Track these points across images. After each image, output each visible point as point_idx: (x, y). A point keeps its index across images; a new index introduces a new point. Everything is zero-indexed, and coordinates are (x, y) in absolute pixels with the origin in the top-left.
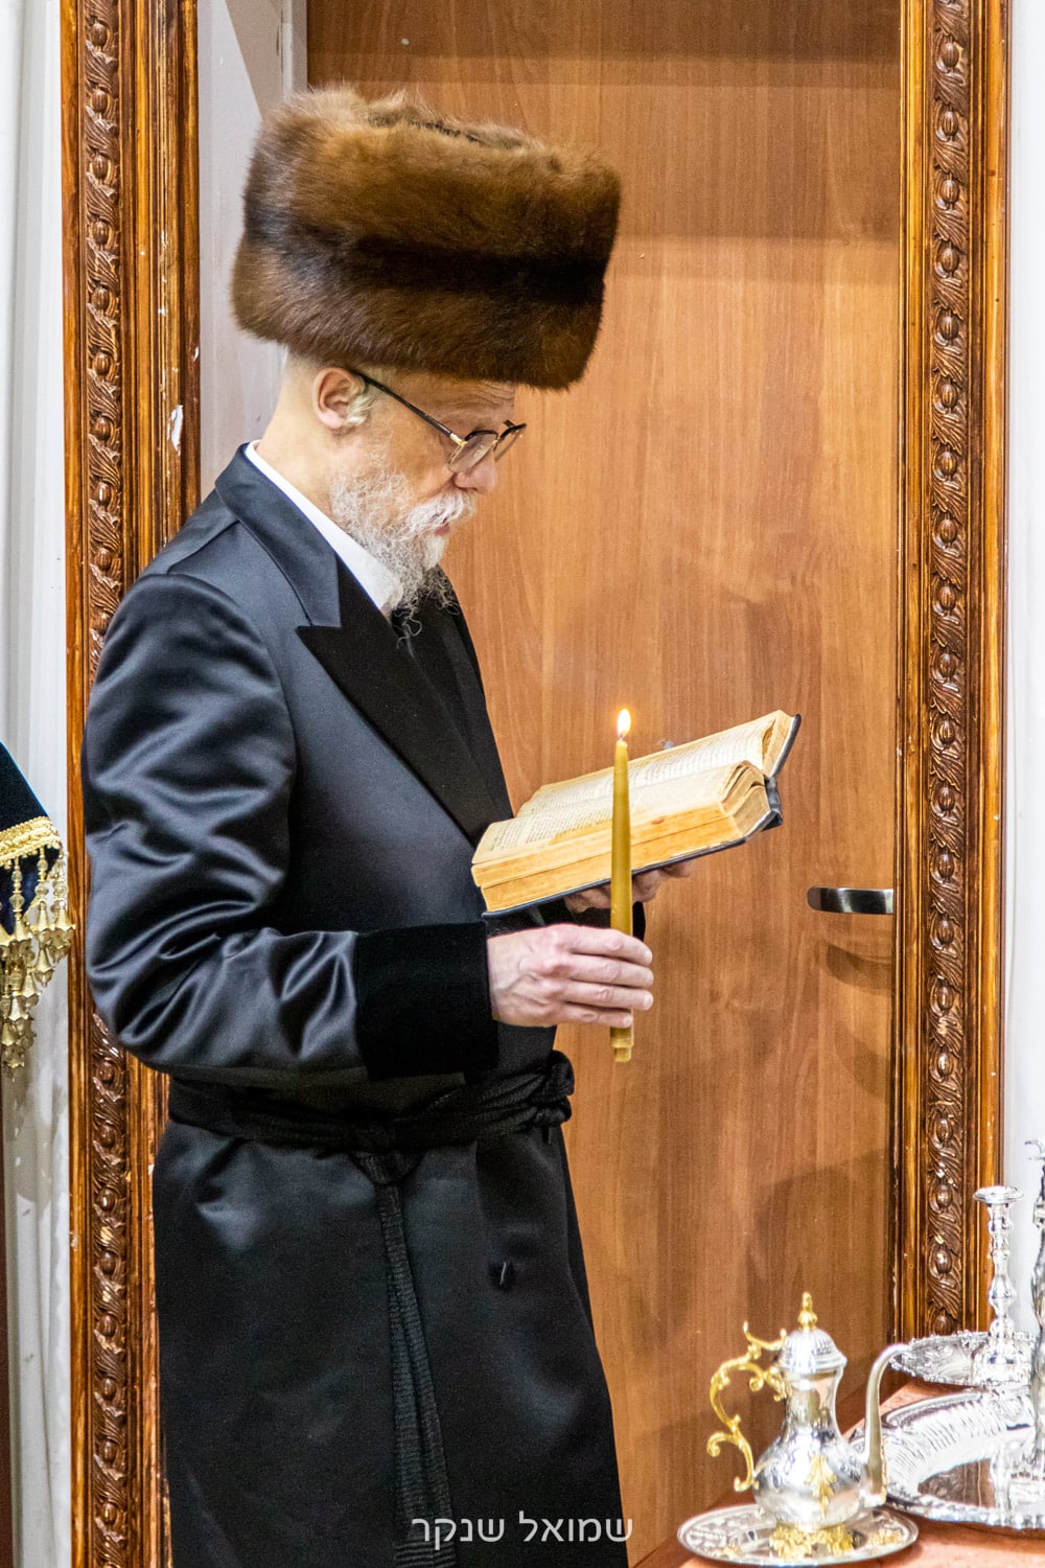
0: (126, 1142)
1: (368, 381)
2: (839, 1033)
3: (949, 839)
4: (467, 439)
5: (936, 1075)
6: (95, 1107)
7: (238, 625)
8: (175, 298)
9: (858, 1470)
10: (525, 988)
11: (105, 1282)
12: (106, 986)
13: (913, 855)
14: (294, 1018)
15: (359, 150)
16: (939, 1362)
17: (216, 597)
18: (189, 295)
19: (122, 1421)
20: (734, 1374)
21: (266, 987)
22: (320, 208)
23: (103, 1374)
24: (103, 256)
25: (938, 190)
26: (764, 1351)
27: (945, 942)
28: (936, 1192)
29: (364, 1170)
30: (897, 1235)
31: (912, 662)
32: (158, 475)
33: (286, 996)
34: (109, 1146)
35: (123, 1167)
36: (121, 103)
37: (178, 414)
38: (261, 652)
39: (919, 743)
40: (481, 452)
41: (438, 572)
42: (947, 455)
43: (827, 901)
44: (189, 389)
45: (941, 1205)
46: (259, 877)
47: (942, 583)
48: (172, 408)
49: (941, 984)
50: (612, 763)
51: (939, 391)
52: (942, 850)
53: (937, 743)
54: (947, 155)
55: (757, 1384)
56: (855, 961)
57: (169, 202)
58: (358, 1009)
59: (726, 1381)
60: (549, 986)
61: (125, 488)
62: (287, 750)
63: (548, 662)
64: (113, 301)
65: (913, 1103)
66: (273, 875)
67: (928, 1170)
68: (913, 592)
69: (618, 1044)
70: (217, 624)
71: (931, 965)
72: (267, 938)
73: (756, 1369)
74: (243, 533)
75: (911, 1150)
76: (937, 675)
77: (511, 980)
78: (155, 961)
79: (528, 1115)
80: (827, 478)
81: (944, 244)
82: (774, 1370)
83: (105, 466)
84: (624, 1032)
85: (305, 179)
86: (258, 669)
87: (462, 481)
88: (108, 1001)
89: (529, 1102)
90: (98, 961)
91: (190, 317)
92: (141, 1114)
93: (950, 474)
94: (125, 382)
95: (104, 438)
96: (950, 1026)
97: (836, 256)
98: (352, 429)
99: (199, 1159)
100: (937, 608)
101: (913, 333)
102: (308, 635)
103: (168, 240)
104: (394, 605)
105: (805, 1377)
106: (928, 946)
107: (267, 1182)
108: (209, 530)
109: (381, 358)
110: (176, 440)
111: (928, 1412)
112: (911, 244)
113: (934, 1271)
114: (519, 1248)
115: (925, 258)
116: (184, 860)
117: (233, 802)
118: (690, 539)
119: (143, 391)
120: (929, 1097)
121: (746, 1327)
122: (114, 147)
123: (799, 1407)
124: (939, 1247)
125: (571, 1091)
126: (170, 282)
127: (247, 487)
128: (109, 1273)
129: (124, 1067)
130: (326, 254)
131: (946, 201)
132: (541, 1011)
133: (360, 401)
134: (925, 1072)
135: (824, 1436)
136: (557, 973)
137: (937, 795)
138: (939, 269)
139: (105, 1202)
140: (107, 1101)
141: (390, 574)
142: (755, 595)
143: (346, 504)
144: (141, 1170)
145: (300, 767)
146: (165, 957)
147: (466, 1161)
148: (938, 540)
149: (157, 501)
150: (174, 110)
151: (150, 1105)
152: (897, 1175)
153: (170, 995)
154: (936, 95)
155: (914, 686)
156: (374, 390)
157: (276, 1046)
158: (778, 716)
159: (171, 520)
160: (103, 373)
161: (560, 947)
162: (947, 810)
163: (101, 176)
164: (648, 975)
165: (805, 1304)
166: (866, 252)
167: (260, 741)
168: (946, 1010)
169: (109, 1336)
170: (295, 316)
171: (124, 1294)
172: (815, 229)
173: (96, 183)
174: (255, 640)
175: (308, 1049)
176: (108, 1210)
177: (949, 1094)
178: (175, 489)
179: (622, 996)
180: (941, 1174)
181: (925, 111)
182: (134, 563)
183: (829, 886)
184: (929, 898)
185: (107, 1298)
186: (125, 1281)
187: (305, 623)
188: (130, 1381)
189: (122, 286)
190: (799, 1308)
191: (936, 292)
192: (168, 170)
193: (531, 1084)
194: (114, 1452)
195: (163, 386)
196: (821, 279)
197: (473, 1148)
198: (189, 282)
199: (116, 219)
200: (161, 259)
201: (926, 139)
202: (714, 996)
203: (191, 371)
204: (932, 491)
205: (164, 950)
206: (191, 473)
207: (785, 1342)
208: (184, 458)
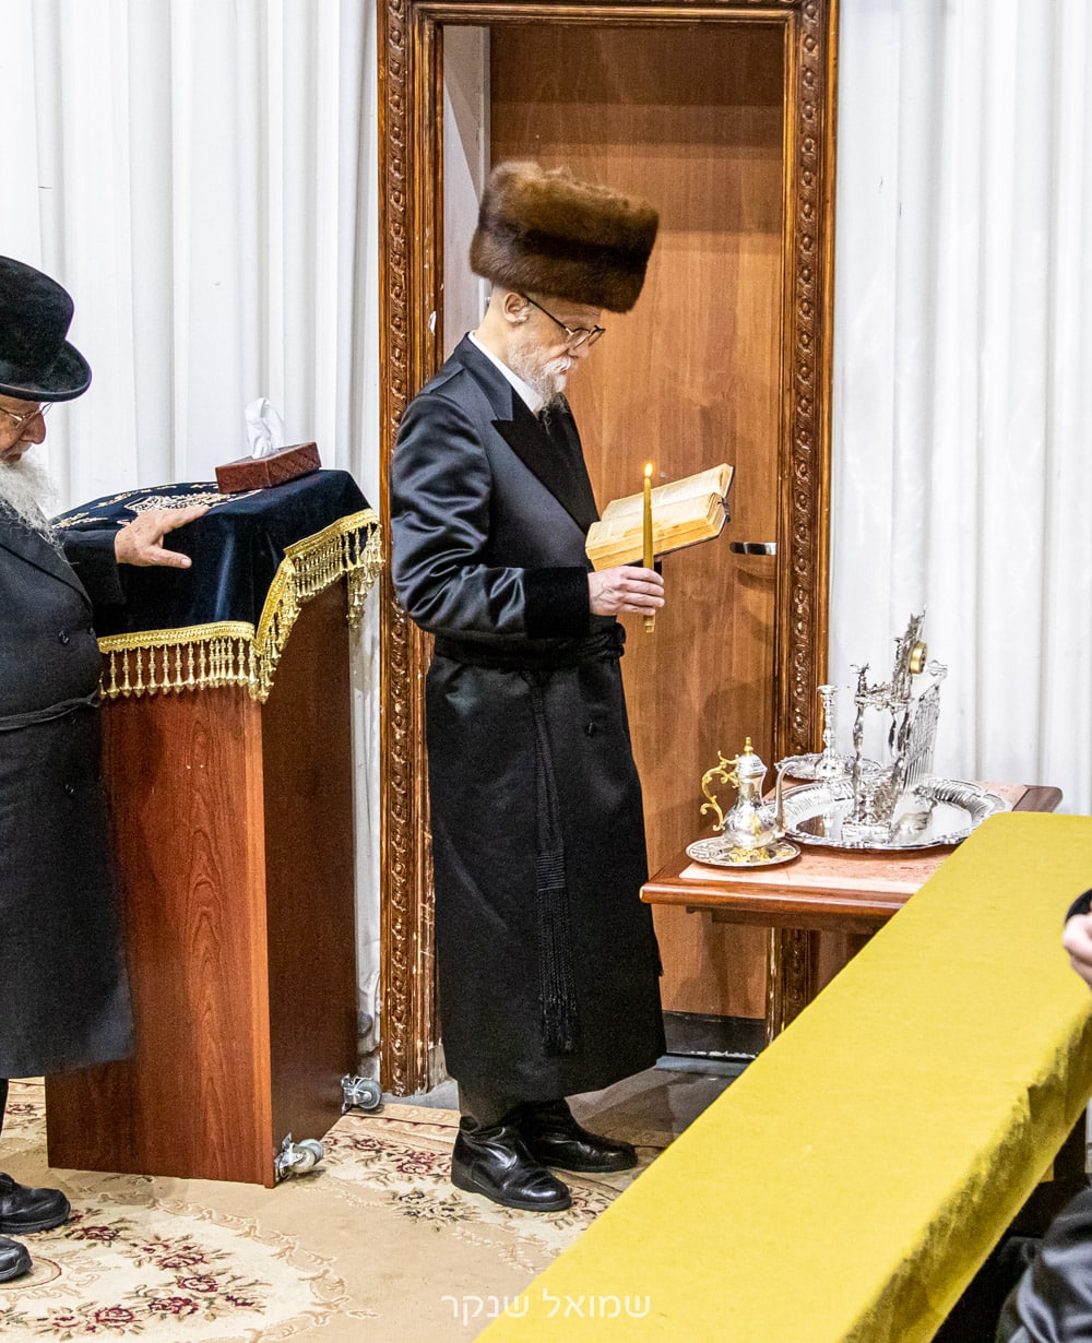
0: (407, 663)
1: (529, 300)
2: (744, 612)
3: (804, 520)
4: (573, 331)
5: (797, 632)
6: (392, 647)
7: (463, 419)
8: (432, 260)
9: (772, 821)
10: (606, 596)
11: (397, 730)
12: (403, 589)
13: (786, 528)
14: (496, 606)
15: (533, 188)
16: (799, 768)
17: (454, 406)
18: (439, 259)
19: (405, 795)
20: (713, 775)
21: (482, 593)
22: (512, 214)
23: (396, 774)
24: (398, 240)
25: (802, 209)
26: (728, 764)
27: (802, 569)
28: (797, 688)
29: (524, 679)
30: (776, 707)
31: (787, 435)
32: (424, 345)
33: (492, 596)
34: (399, 665)
35: (406, 675)
36: (407, 167)
37: (433, 316)
38: (474, 431)
39: (789, 474)
40: (582, 339)
41: (561, 395)
42: (805, 336)
43: (738, 548)
44: (438, 303)
45: (799, 694)
46: (475, 538)
47: (802, 398)
48: (431, 313)
49: (800, 588)
50: (642, 490)
51: (801, 306)
52: (801, 525)
53: (799, 474)
54: (807, 193)
55: (725, 780)
56: (752, 577)
57: (429, 214)
58: (526, 605)
59: (710, 779)
60: (618, 594)
61: (408, 350)
62: (489, 479)
63: (605, 434)
64: (402, 262)
65: (785, 646)
66: (483, 538)
67: (791, 677)
68: (787, 402)
69: (648, 624)
70: (454, 418)
71: (795, 579)
72: (482, 569)
73: (724, 773)
74: (467, 375)
75: (784, 667)
76: (799, 442)
77: (599, 592)
78: (428, 578)
79: (604, 653)
80: (740, 346)
81: (804, 236)
82: (732, 774)
83: (399, 341)
84: (651, 617)
85: (507, 200)
86: (473, 440)
87: (571, 353)
88: (404, 597)
89: (605, 647)
90: (399, 576)
91: (439, 269)
92: (414, 651)
93: (806, 346)
94: (409, 299)
95: (398, 327)
96: (804, 609)
97: (745, 241)
98: (520, 323)
99: (446, 674)
100: (799, 409)
101: (789, 278)
102: (497, 424)
103: (429, 232)
104: (539, 409)
105: (748, 777)
106: (793, 571)
107: (479, 684)
108: (449, 374)
109: (534, 289)
110: (433, 328)
111: (798, 793)
112: (788, 236)
113: (795, 725)
114: (597, 716)
115: (795, 241)
116: (442, 529)
117: (463, 503)
118: (674, 375)
119: (417, 305)
120: (793, 641)
121: (719, 753)
122: (404, 187)
123: (744, 791)
124: (797, 714)
125: (624, 642)
126: (430, 252)
127: (468, 353)
128: (399, 725)
129: (406, 628)
130: (513, 236)
131: (806, 215)
132: (613, 607)
133: (525, 310)
134: (791, 631)
135: (757, 805)
136: (621, 588)
137: (799, 500)
138: (802, 247)
139: (397, 692)
140: (399, 643)
141: (536, 394)
142: (705, 403)
143: (515, 359)
144: (415, 677)
145: (494, 485)
146: (432, 575)
147: (574, 676)
148: (800, 377)
149: (423, 357)
150: (432, 169)
151: (419, 646)
152: (777, 679)
153: (434, 594)
154: (801, 164)
155: (788, 447)
156: (532, 305)
157: (486, 621)
158: (725, 466)
159: (430, 367)
160: (398, 296)
161: (622, 576)
162: (803, 506)
163: (397, 201)
164: (662, 591)
165: (747, 742)
166: (759, 239)
167: (475, 474)
168: (801, 601)
169: (399, 755)
170: (497, 265)
171: (406, 735)
172: (735, 227)
173: (395, 204)
174: (471, 425)
175: (501, 623)
176: (398, 695)
177: (802, 641)
178: (432, 352)
179: (651, 599)
180: (798, 679)
181: (795, 171)
182: (412, 386)
183: (739, 541)
184: (794, 548)
185: (398, 737)
186: (407, 729)
187: (496, 418)
188: (409, 777)
189: (407, 253)
190: (745, 744)
191: (800, 259)
192: (429, 197)
193: (606, 639)
194: (401, 810)
195: (426, 302)
196: (738, 252)
197: (577, 669)
198: (439, 254)
199: (404, 222)
200: (426, 241)
201: (796, 184)
202: (684, 593)
203: (440, 295)
204: (797, 353)
205: (431, 572)
206: (440, 345)
207: (738, 760)
208: (436, 337)
